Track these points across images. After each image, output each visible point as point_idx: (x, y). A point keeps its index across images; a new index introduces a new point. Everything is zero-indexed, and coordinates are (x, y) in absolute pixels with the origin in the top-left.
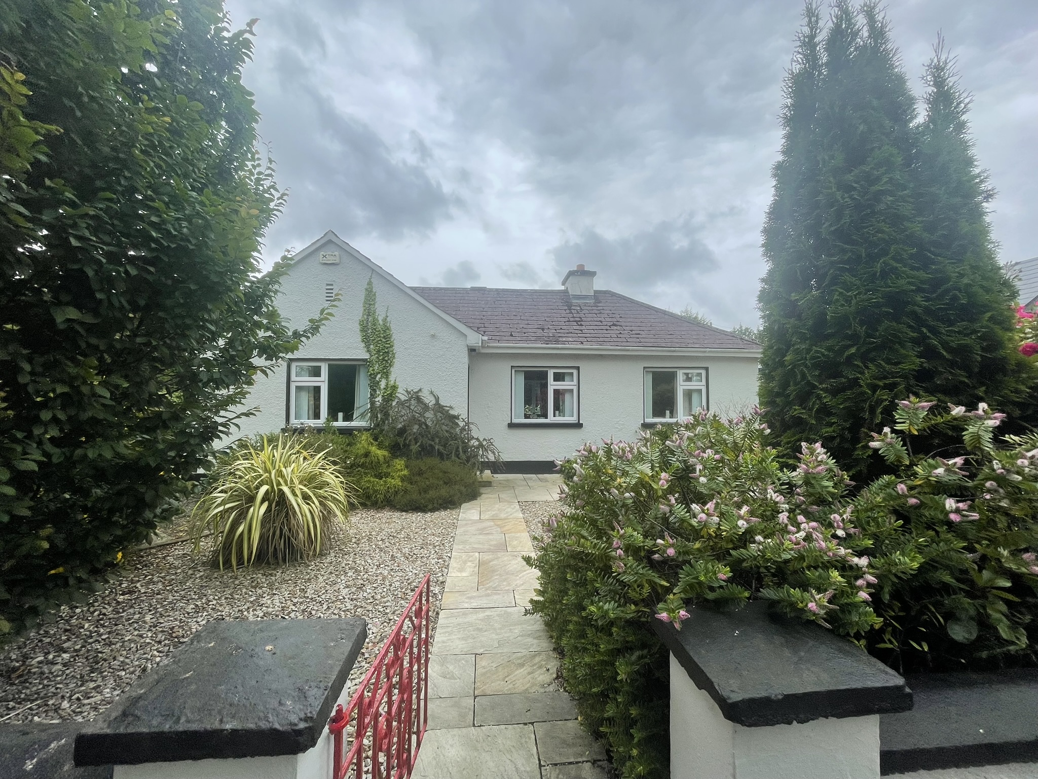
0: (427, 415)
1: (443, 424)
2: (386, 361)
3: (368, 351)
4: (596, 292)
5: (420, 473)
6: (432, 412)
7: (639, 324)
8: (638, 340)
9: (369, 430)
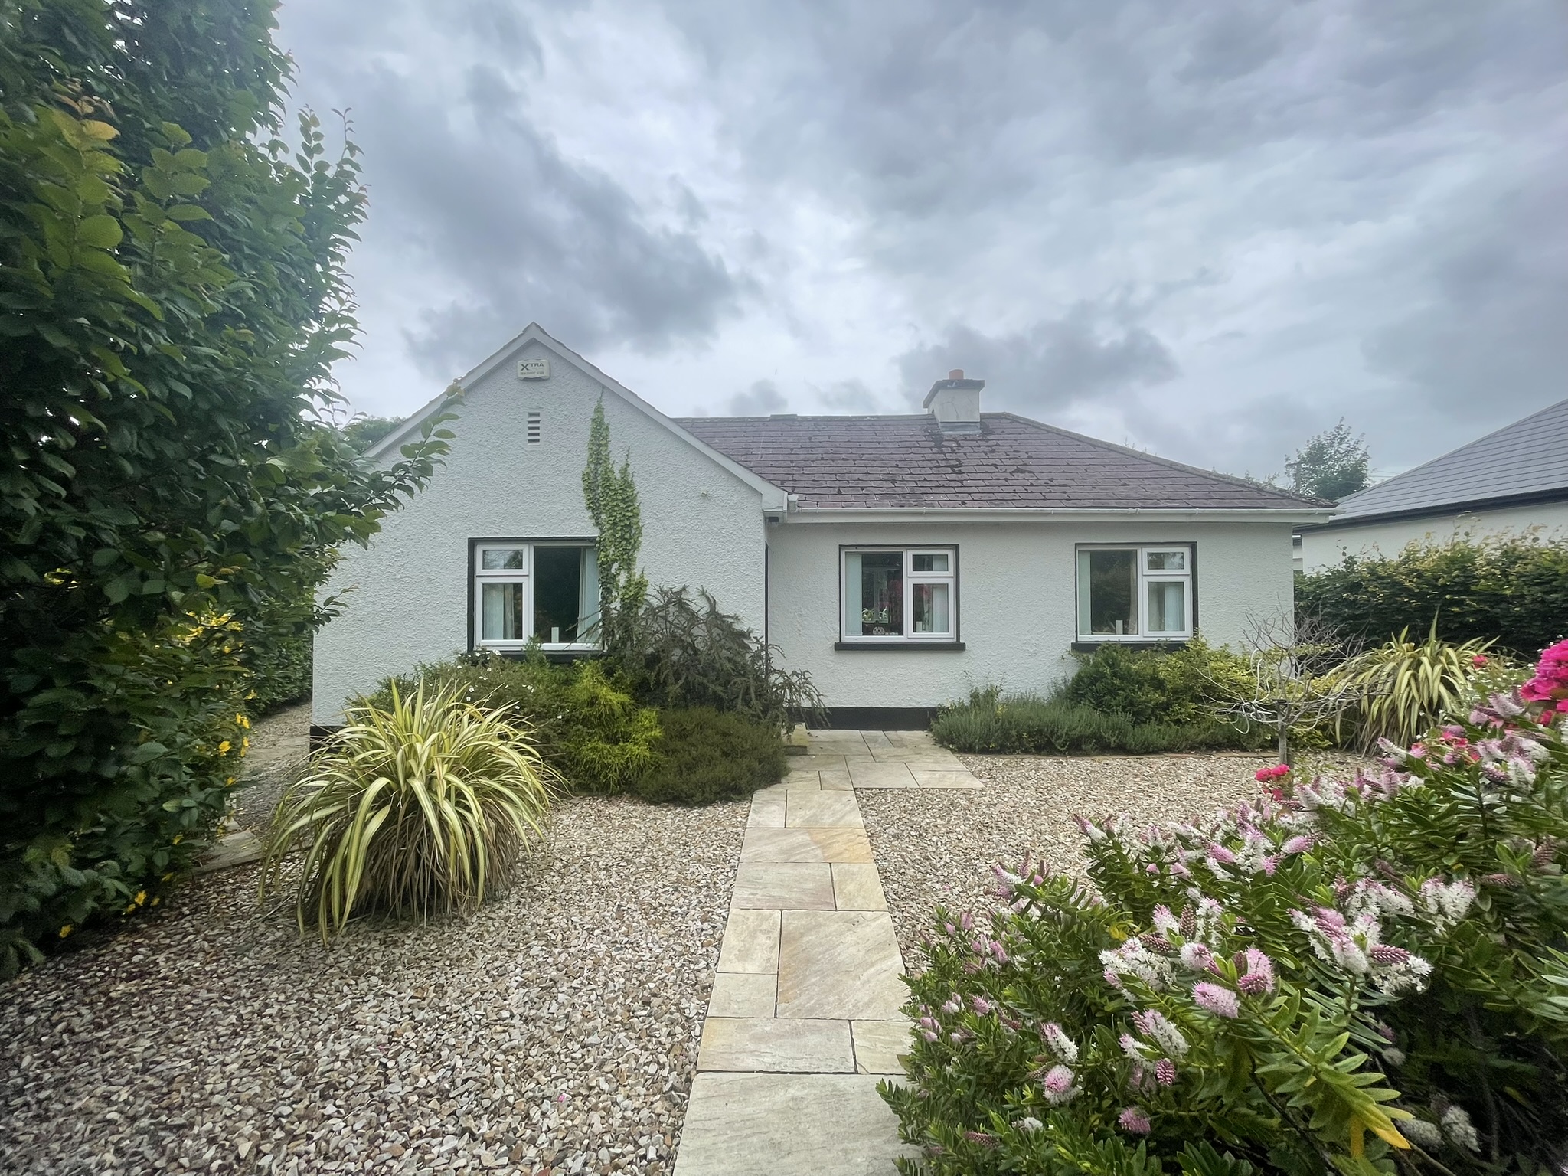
0: (696, 631)
1: (723, 647)
2: (627, 540)
3: (597, 524)
4: (983, 416)
5: (683, 735)
6: (704, 627)
7: (1063, 468)
8: (1065, 496)
9: (601, 656)
